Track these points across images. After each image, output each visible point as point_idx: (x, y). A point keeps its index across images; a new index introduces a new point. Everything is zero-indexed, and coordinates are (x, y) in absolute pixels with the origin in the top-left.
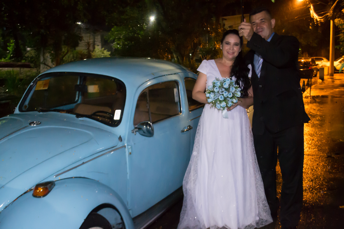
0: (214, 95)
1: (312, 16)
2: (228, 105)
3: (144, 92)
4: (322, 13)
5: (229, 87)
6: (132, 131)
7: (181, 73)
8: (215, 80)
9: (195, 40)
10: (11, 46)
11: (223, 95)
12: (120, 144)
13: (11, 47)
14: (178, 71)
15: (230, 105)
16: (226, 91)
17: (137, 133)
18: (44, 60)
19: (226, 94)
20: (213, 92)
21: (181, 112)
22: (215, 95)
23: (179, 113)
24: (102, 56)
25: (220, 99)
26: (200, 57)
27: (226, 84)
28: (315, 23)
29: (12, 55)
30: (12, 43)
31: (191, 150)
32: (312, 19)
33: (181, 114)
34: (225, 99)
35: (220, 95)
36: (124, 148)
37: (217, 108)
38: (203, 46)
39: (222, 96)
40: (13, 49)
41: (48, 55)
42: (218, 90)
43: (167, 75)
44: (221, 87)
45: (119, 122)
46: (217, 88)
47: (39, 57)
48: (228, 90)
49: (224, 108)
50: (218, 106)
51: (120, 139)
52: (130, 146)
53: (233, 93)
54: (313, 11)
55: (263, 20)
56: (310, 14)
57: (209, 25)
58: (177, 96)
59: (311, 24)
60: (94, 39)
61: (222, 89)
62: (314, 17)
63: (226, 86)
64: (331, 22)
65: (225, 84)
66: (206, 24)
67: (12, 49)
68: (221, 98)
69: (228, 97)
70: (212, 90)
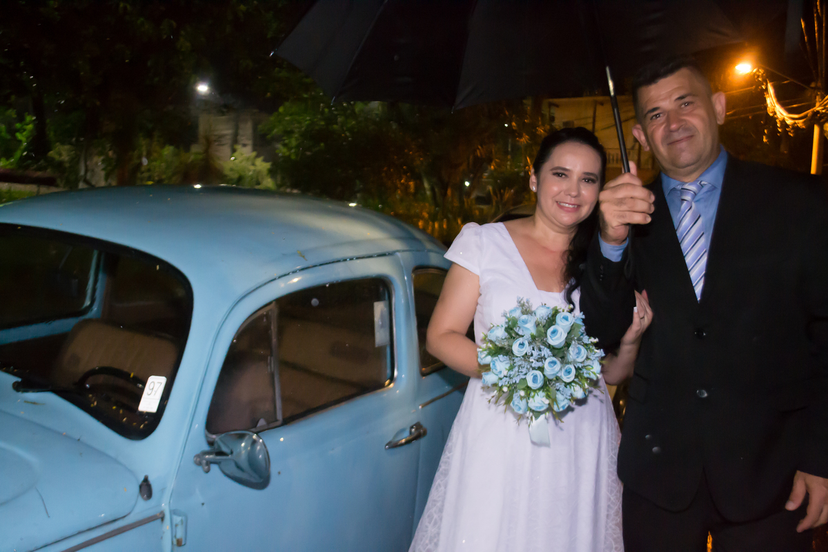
0: (508, 366)
1: (772, 112)
2: (555, 408)
3: (261, 317)
4: (795, 106)
5: (568, 344)
6: (198, 456)
7: (404, 251)
8: (514, 310)
9: (479, 149)
10: (25, 130)
11: (541, 369)
12: (143, 508)
13: (24, 133)
14: (394, 245)
15: (563, 407)
16: (554, 359)
17: (214, 468)
18: (86, 171)
19: (552, 368)
20: (507, 352)
21: (392, 379)
22: (511, 368)
23: (387, 382)
24: (249, 171)
25: (530, 384)
26: (489, 192)
27: (558, 335)
28: (780, 130)
29: (25, 153)
30: (28, 124)
31: (417, 509)
32: (773, 120)
33: (392, 385)
34: (547, 385)
35: (534, 369)
36: (159, 521)
37: (512, 411)
38: (498, 165)
39: (538, 373)
40: (31, 138)
41: (98, 161)
42: (527, 349)
43: (351, 259)
44: (539, 338)
45: (153, 420)
46: (522, 345)
47: (78, 163)
48: (560, 353)
49: (537, 414)
50: (518, 403)
51: (146, 488)
52: (179, 515)
53: (577, 369)
54: (775, 100)
55: (687, 100)
56: (766, 107)
57: (514, 116)
58: (382, 326)
59: (766, 131)
60: (237, 128)
61: (540, 350)
62: (775, 113)
63: (557, 340)
64: (816, 129)
65: (554, 332)
66: (507, 113)
67: (27, 138)
68: (533, 379)
69: (558, 379)
70: (506, 344)
